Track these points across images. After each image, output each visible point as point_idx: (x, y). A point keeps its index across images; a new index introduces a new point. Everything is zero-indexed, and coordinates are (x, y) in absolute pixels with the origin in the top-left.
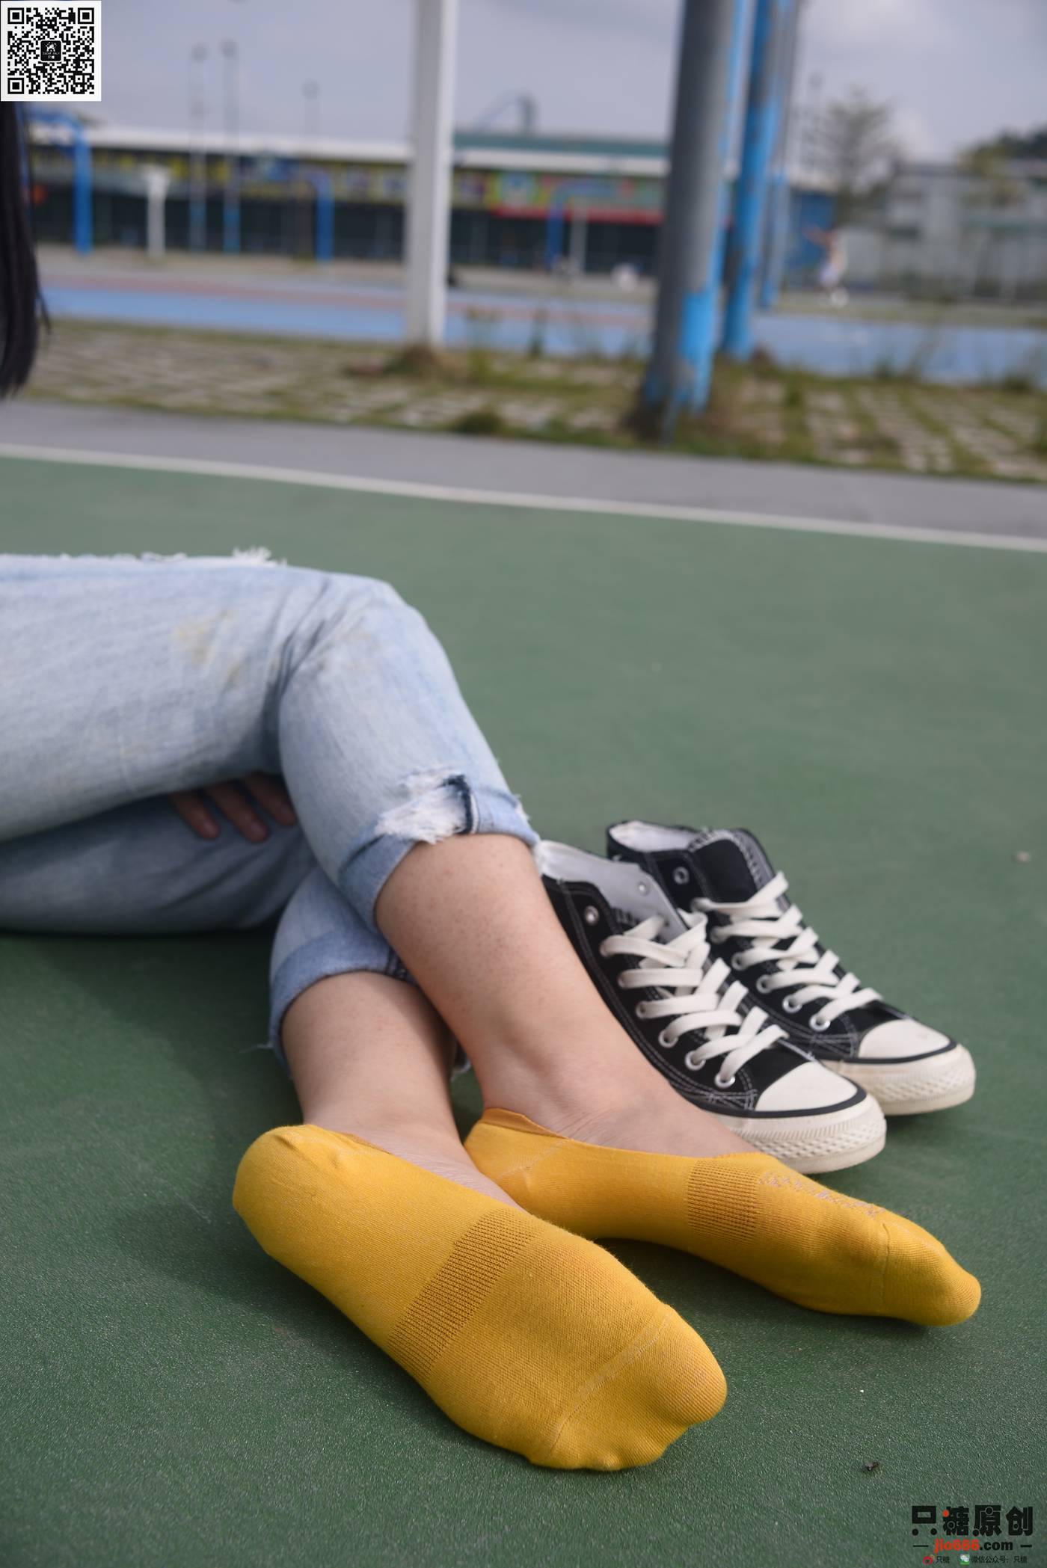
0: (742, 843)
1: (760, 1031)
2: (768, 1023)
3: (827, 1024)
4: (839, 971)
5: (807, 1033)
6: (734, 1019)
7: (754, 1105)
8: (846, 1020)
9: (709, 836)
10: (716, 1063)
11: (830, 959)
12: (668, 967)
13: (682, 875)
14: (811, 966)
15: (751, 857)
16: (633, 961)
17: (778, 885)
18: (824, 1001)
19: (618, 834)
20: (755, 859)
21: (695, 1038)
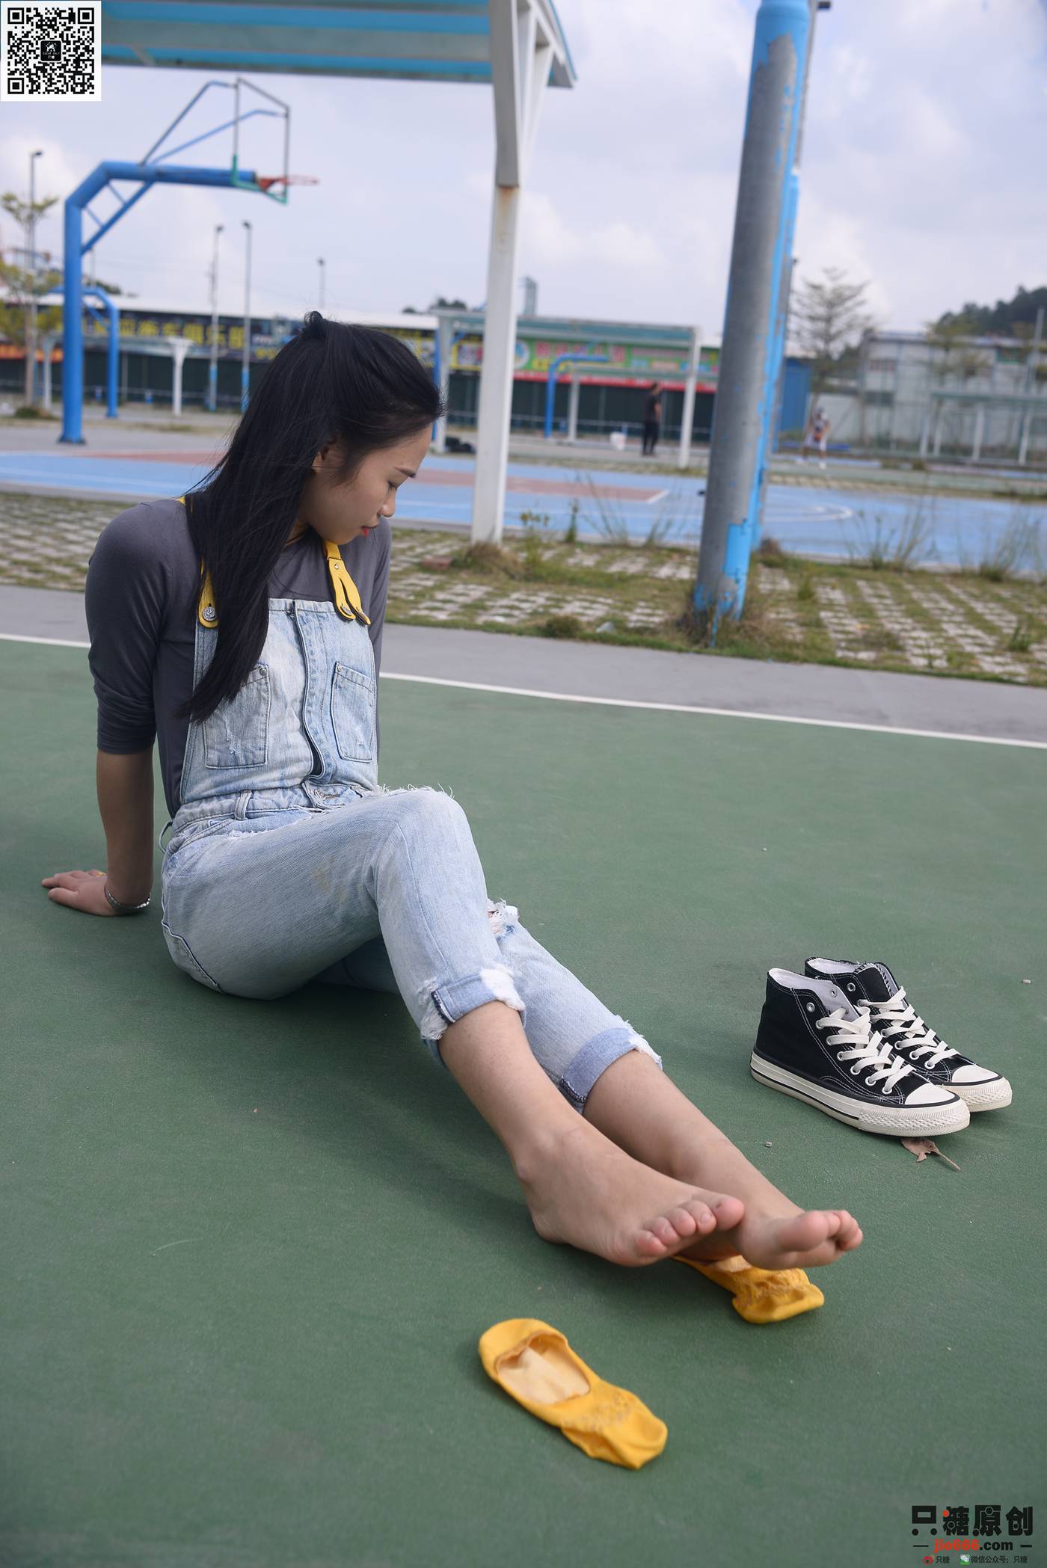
0: (881, 970)
1: (902, 1067)
2: (905, 1064)
3: (934, 1066)
4: (937, 1039)
5: (924, 1071)
6: (889, 1062)
7: (904, 1103)
8: (944, 1064)
9: (865, 966)
10: (882, 1082)
11: (931, 1034)
12: (853, 1033)
13: (852, 987)
14: (923, 1036)
15: (885, 978)
16: (835, 1030)
17: (902, 993)
18: (932, 1054)
19: (811, 963)
20: (888, 979)
21: (869, 1070)
